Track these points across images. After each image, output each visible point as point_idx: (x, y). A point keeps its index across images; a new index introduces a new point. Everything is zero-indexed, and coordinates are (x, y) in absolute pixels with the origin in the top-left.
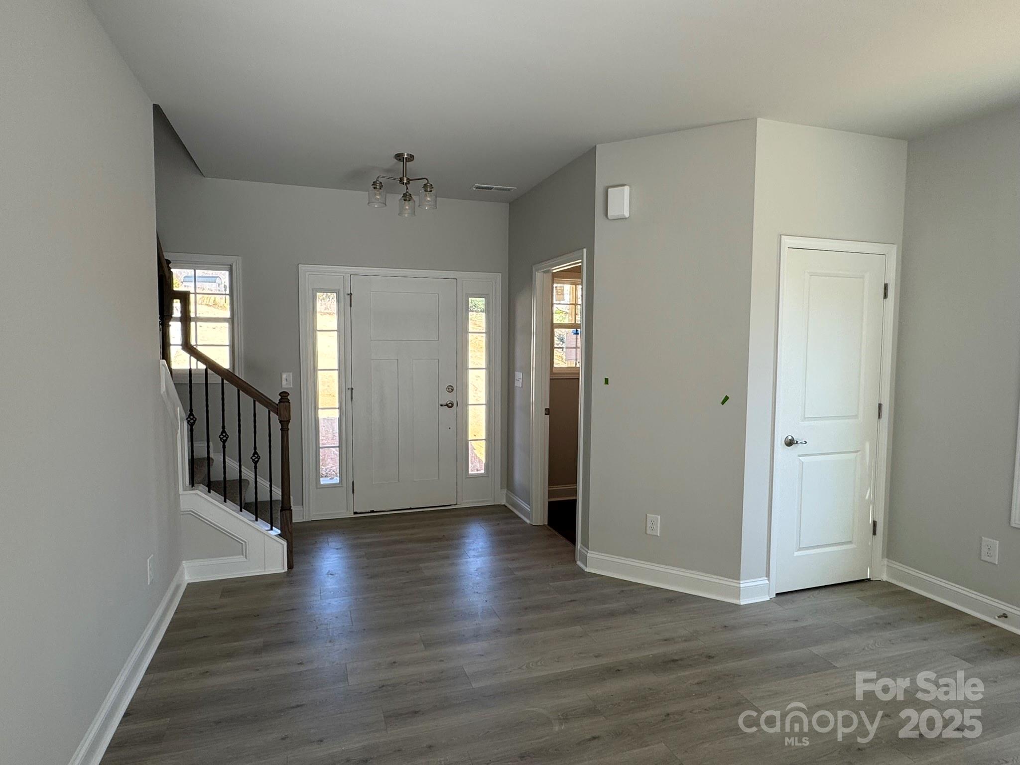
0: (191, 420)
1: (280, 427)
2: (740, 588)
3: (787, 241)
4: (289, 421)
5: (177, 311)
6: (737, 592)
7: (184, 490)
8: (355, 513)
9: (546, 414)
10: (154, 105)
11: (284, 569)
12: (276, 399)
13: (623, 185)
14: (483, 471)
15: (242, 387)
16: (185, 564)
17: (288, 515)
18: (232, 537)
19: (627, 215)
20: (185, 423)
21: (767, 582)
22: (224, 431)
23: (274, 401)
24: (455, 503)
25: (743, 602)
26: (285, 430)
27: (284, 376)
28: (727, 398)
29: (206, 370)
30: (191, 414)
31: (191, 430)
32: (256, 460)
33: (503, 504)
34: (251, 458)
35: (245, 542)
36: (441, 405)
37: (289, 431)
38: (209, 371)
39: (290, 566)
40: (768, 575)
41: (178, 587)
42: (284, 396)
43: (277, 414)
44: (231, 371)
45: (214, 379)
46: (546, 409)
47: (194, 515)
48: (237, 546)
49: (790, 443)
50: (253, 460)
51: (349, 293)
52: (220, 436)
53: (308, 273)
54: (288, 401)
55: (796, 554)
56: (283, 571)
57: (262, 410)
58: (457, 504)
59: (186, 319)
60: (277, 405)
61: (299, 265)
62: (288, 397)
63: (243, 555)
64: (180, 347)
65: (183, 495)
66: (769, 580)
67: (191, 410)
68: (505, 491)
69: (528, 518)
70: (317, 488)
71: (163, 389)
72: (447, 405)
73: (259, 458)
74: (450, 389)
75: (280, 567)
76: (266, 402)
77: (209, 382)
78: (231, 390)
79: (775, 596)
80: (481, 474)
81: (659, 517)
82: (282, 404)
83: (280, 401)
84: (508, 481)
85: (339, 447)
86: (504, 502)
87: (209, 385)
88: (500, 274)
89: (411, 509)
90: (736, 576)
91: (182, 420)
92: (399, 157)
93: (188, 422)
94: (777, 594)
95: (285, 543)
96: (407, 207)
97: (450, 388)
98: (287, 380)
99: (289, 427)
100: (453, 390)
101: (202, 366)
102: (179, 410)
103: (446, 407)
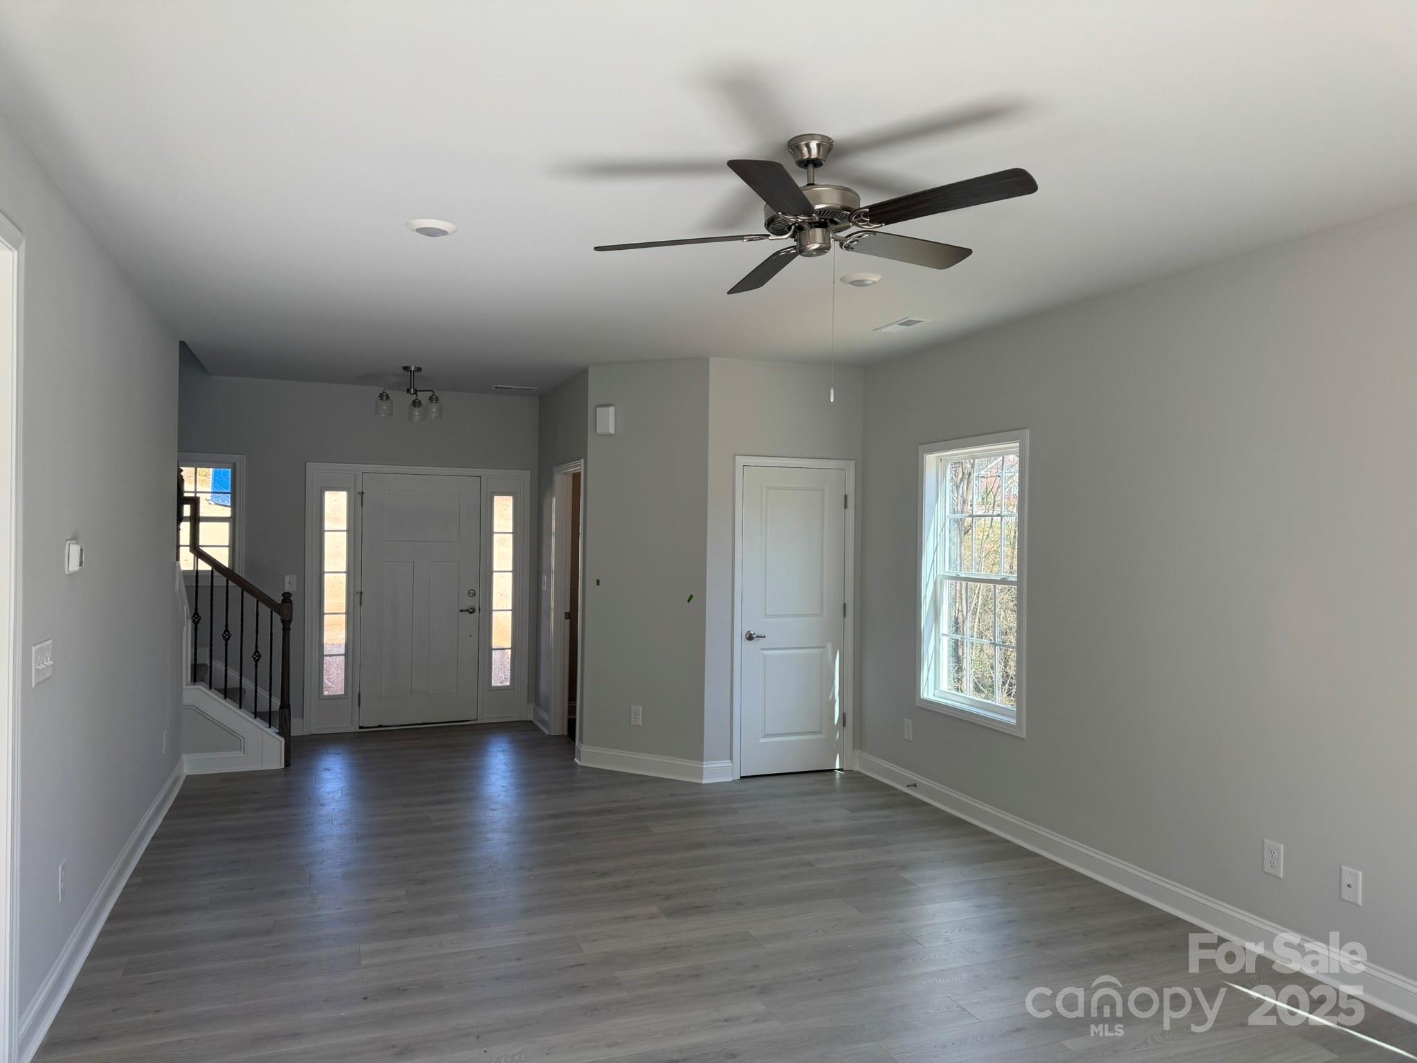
0: (196, 619)
1: (282, 627)
2: (702, 768)
3: (741, 460)
4: (290, 621)
5: (187, 510)
6: (700, 772)
7: (187, 685)
8: (361, 727)
9: (566, 618)
10: (180, 342)
11: (281, 766)
12: (279, 600)
13: (610, 405)
14: (508, 684)
15: (245, 587)
16: (185, 757)
17: (287, 713)
18: (232, 733)
19: (612, 431)
20: (190, 622)
21: (730, 764)
22: (227, 630)
23: (277, 601)
24: (475, 718)
25: (704, 782)
26: (286, 630)
27: (287, 579)
28: (691, 597)
29: (212, 571)
30: (196, 613)
31: (196, 628)
32: (257, 658)
33: (530, 719)
34: (253, 656)
35: (244, 738)
36: (461, 611)
37: (291, 631)
38: (216, 573)
39: (287, 764)
40: (731, 758)
41: (177, 779)
42: (287, 597)
43: (279, 613)
44: (231, 568)
45: (220, 580)
46: (566, 613)
47: (196, 709)
48: (235, 741)
49: (750, 637)
50: (254, 658)
51: (361, 491)
52: (222, 635)
53: (314, 471)
54: (291, 602)
55: (762, 740)
56: (280, 768)
57: (265, 610)
58: (477, 720)
59: (195, 520)
60: (280, 605)
61: (307, 463)
62: (291, 598)
63: (241, 750)
64: (188, 548)
65: (186, 689)
66: (732, 763)
67: (196, 609)
68: (532, 706)
69: (547, 728)
70: (319, 699)
71: (177, 587)
72: (467, 610)
73: (260, 656)
74: (472, 594)
75: (277, 763)
76: (269, 602)
77: (214, 584)
78: (235, 590)
79: (739, 778)
80: (507, 686)
81: (641, 708)
82: (284, 604)
83: (283, 601)
84: (534, 695)
85: (345, 655)
86: (530, 717)
87: (214, 588)
88: (529, 471)
89: (424, 724)
90: (701, 758)
91: (188, 619)
92: (406, 368)
93: (193, 621)
94: (742, 777)
95: (283, 740)
96: (417, 414)
97: (472, 592)
98: (290, 583)
99: (291, 627)
100: (475, 594)
101: (209, 568)
102: (186, 608)
103: (466, 612)
